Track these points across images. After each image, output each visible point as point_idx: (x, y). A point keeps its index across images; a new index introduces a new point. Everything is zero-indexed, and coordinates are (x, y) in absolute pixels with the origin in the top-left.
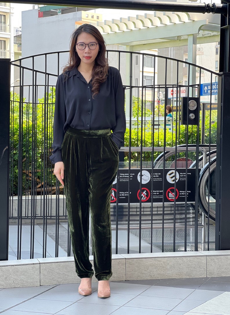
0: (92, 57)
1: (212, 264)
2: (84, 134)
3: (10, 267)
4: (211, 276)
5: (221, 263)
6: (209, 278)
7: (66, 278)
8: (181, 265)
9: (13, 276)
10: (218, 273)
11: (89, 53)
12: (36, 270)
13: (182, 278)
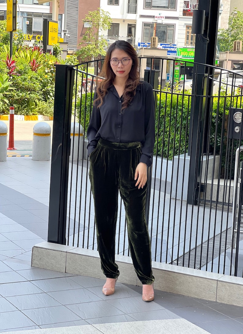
0: (126, 71)
1: (223, 290)
2: (115, 146)
3: (44, 250)
4: (221, 302)
5: (233, 291)
6: (218, 302)
7: (86, 271)
8: (191, 283)
9: (45, 258)
10: (228, 301)
11: (122, 68)
12: (63, 258)
13: (191, 297)
